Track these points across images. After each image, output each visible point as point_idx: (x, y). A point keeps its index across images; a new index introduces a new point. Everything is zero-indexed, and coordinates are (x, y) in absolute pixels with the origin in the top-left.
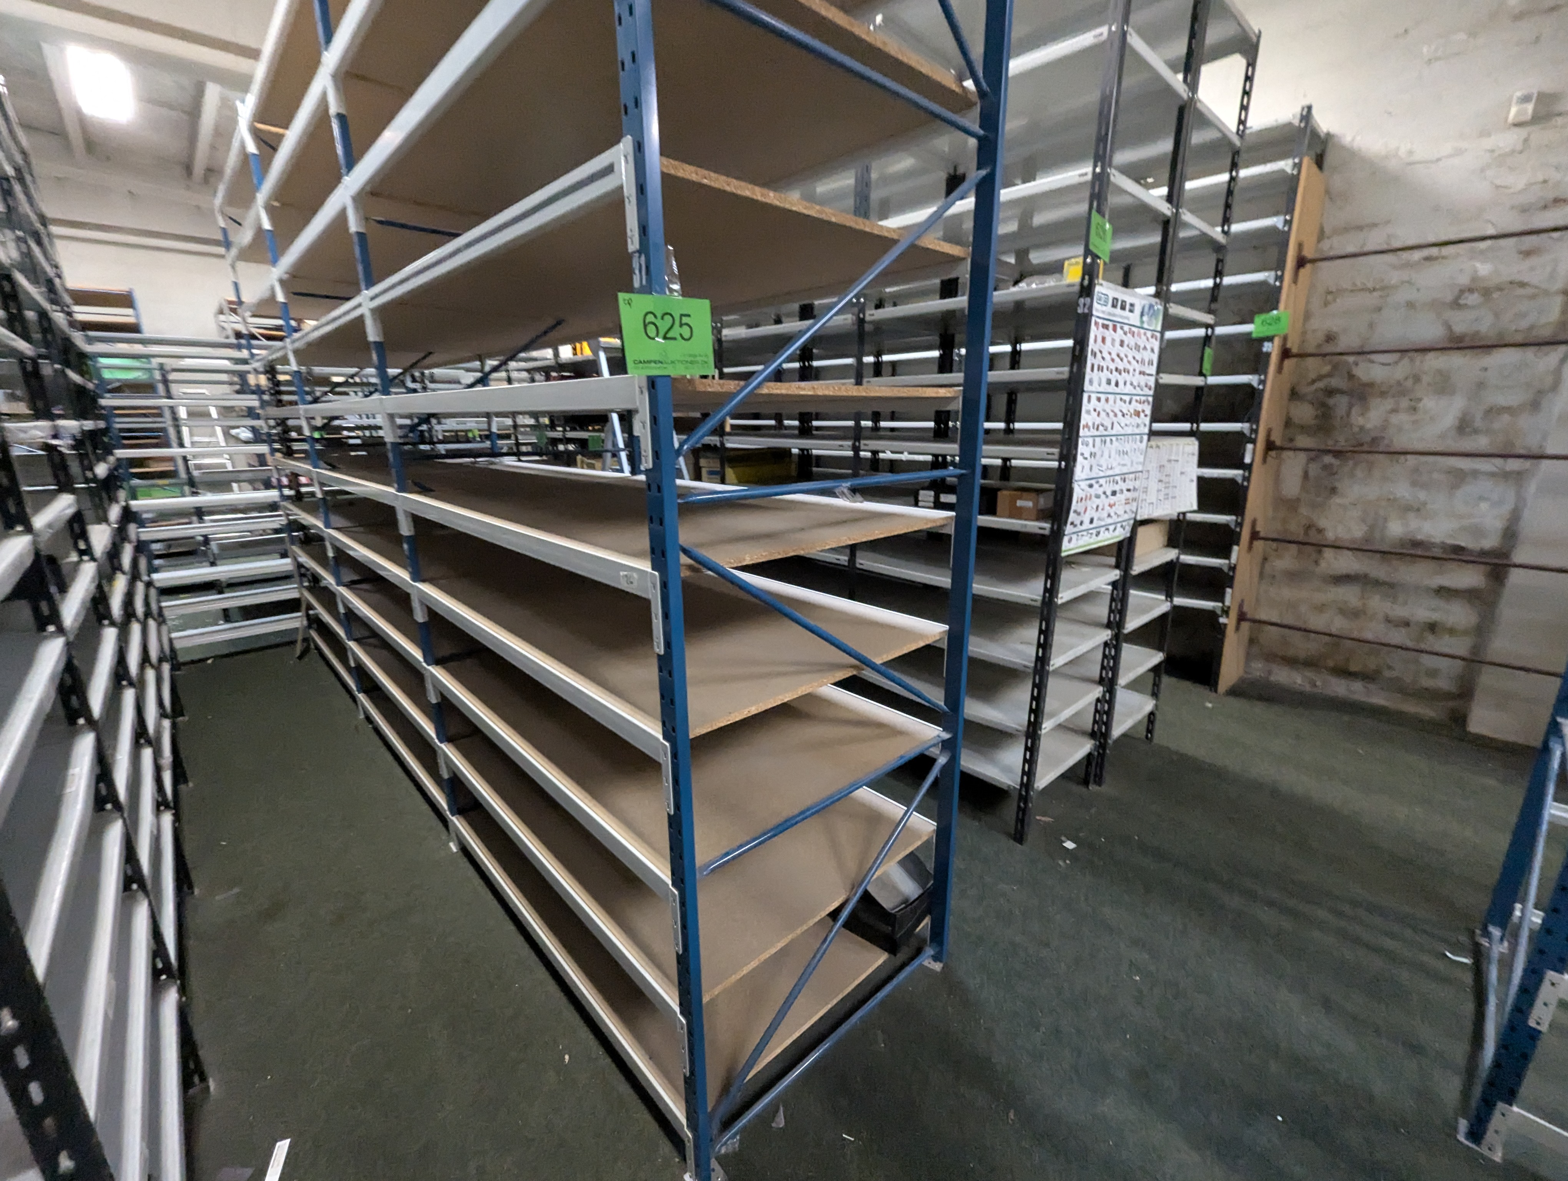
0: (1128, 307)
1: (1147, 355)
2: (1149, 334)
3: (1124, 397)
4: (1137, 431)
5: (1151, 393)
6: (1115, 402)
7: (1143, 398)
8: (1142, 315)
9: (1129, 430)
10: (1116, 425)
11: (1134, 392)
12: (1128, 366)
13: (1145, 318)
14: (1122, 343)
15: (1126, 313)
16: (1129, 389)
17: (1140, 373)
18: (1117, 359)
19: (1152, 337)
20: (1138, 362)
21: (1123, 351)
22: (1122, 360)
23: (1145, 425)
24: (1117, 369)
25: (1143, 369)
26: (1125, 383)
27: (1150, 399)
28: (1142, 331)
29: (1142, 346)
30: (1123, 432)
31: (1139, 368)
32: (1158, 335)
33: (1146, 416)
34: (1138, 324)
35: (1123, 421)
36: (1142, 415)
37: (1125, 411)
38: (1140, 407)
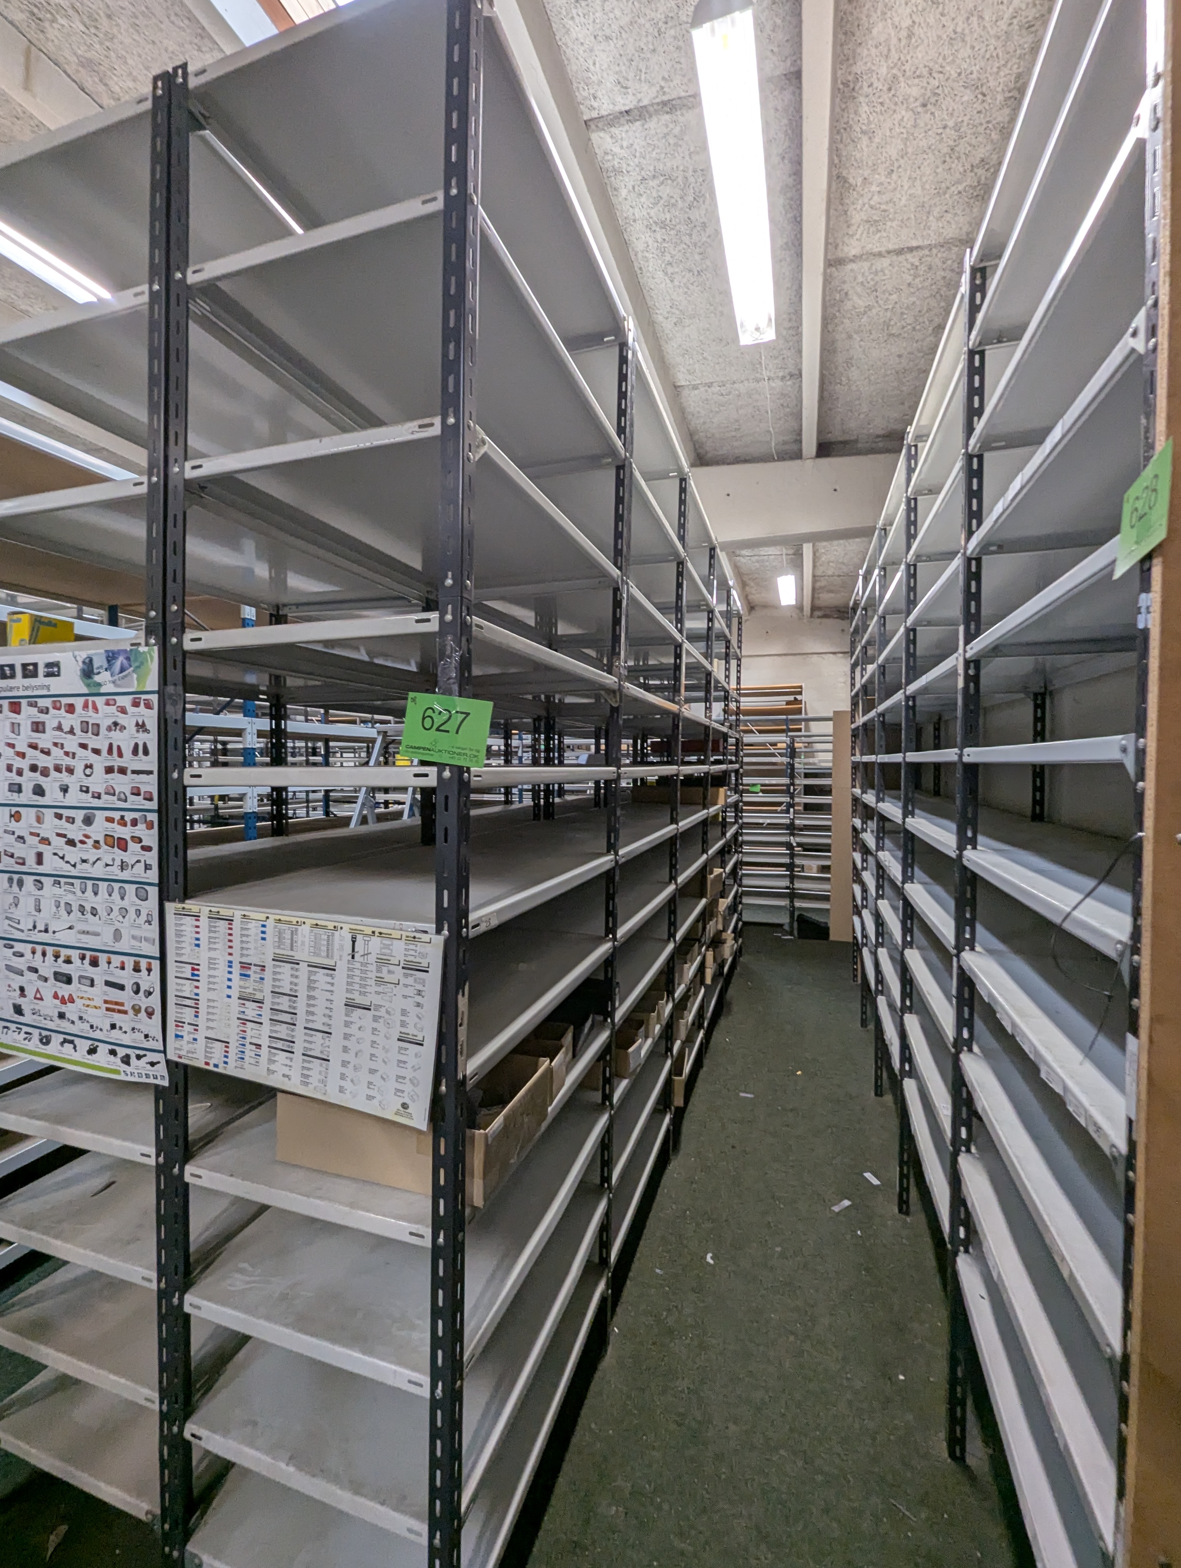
0: (41, 670)
1: (125, 740)
2: (125, 701)
3: (66, 813)
4: (125, 875)
5: (154, 805)
6: (39, 820)
7: (129, 816)
8: (88, 672)
9: (98, 871)
10: (47, 857)
11: (96, 803)
12: (68, 761)
13: (103, 677)
14: (38, 727)
15: (41, 680)
16: (74, 797)
17: (109, 770)
18: (30, 752)
19: (136, 704)
20: (97, 752)
21: (45, 740)
22: (47, 753)
23: (147, 867)
24: (34, 768)
25: (117, 762)
26: (65, 790)
27: (153, 817)
28: (100, 701)
29: (105, 723)
30: (74, 872)
31: (99, 763)
32: (154, 698)
33: (148, 849)
34: (85, 690)
35: (73, 854)
36: (133, 847)
37: (77, 836)
38: (125, 832)
